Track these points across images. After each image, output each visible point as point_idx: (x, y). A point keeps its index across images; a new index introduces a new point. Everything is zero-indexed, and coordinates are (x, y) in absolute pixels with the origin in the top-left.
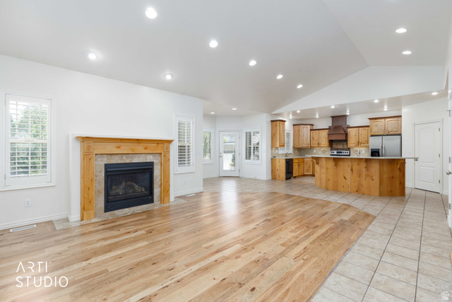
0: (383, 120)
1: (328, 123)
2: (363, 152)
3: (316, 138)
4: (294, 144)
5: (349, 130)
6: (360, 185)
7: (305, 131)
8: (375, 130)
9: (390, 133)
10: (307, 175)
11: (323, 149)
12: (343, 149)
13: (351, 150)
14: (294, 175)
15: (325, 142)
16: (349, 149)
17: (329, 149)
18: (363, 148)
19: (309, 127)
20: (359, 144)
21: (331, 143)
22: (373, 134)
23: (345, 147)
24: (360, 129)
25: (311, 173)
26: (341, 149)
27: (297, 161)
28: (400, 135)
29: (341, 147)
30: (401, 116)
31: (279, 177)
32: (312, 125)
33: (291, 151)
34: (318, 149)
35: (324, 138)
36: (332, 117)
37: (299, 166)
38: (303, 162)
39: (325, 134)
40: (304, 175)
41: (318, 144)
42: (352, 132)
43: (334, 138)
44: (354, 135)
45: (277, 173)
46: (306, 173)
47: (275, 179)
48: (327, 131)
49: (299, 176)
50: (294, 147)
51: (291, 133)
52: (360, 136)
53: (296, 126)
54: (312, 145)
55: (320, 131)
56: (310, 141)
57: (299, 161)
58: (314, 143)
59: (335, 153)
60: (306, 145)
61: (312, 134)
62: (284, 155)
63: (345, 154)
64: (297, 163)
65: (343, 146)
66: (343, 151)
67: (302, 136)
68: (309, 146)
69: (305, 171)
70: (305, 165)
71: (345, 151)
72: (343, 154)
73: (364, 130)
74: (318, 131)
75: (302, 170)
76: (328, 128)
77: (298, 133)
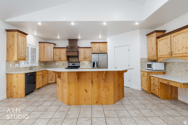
0: (98, 44)
1: (66, 44)
2: (87, 64)
3: (58, 54)
4: (40, 58)
5: (80, 49)
6: (99, 96)
7: (49, 48)
8: (95, 50)
9: (102, 52)
10: (51, 83)
11: (62, 62)
12: (76, 62)
13: (80, 62)
14: (37, 87)
15: (64, 57)
16: (79, 62)
17: (67, 62)
18: (87, 62)
19: (52, 45)
20: (85, 58)
21: (68, 57)
22: (94, 52)
23: (77, 61)
24: (86, 49)
25: (54, 81)
27: (41, 73)
28: (107, 53)
29: (74, 61)
30: (106, 43)
31: (17, 94)
32: (55, 44)
33: (37, 64)
34: (59, 62)
35: (63, 54)
36: (69, 40)
37: (43, 77)
38: (48, 73)
39: (64, 51)
40: (48, 84)
41: (60, 58)
42: (81, 51)
43: (70, 54)
44: (82, 52)
45: (14, 90)
46: (50, 82)
47: (12, 97)
48: (66, 49)
49: (43, 86)
50: (39, 61)
51: (36, 49)
52: (86, 53)
53: (41, 44)
54: (55, 59)
55: (61, 49)
56: (54, 56)
57: (43, 73)
58: (57, 58)
59: (71, 65)
60: (50, 60)
61: (55, 51)
62: (29, 68)
63: (77, 65)
64: (40, 75)
65: (76, 60)
66: (76, 64)
67: (47, 52)
68: (53, 60)
69: (49, 81)
70: (49, 76)
71: (77, 64)
72: (75, 65)
73: (88, 49)
74: (59, 49)
75: (46, 80)
76: (66, 47)
77: (43, 49)
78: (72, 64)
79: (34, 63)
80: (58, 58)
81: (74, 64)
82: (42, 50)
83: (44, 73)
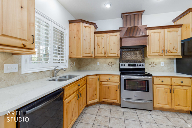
2: (162, 64)
3: (102, 45)
4: (71, 53)
7: (88, 33)
11: (109, 60)
13: (146, 61)
15: (115, 50)
16: (143, 60)
19: (92, 27)
20: (163, 50)
24: (166, 30)
26: (132, 61)
27: (76, 88)
29: (133, 58)
33: (65, 64)
34: (102, 60)
37: (78, 96)
38: (86, 83)
39: (114, 39)
41: (105, 53)
43: (130, 43)
44: (156, 39)
46: (90, 102)
48: (118, 34)
51: (65, 33)
52: (166, 40)
53: (73, 24)
54: (96, 55)
55: (108, 34)
56: (94, 49)
57: (79, 85)
58: (100, 52)
59: (126, 65)
60: (90, 55)
61: (96, 38)
62: (48, 73)
63: (139, 67)
64: (73, 93)
65: (136, 56)
66: (136, 64)
67: (83, 40)
68: (93, 57)
69: (88, 99)
70: (88, 89)
71: (139, 64)
72: (136, 67)
73: (172, 31)
74: (104, 35)
75: (84, 100)
76: (118, 29)
77: (77, 35)
78: (129, 65)
79: (61, 61)
80: (103, 52)
81: (134, 65)
82: (75, 36)
83: (80, 87)
